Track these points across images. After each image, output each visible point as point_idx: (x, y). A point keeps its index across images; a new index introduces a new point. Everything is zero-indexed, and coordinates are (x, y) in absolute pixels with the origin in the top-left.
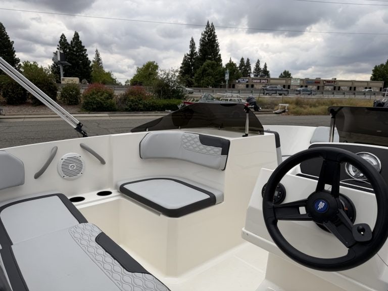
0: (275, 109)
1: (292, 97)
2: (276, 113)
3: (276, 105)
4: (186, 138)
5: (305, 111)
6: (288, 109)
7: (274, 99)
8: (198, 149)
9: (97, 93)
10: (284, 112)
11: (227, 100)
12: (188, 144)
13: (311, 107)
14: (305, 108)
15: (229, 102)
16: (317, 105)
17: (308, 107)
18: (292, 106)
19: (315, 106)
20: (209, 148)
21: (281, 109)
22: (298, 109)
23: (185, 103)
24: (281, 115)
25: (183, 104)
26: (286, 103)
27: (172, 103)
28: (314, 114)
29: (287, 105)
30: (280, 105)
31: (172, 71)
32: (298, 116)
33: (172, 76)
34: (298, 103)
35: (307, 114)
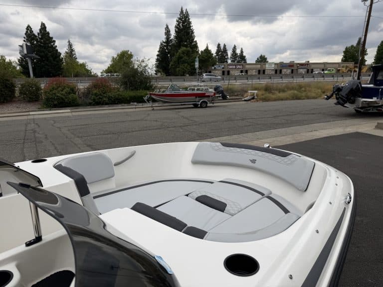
0: (245, 95)
1: (264, 82)
2: (246, 100)
3: (246, 92)
5: (274, 96)
6: (257, 95)
7: (245, 86)
9: (58, 88)
10: (253, 98)
11: (194, 90)
13: (279, 92)
14: (273, 94)
15: (196, 92)
16: (286, 89)
17: (277, 92)
18: (260, 93)
19: (284, 91)
21: (251, 95)
22: (268, 95)
23: (151, 94)
24: (249, 102)
25: (149, 96)
26: (255, 89)
27: (139, 94)
28: (282, 100)
29: (256, 92)
30: (249, 91)
31: (138, 61)
32: (266, 103)
33: (138, 66)
34: (267, 89)
35: (275, 100)
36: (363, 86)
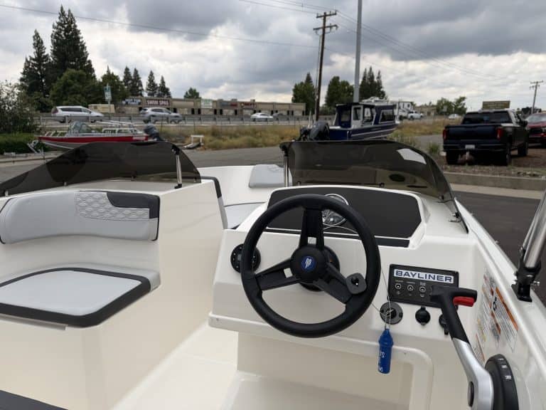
0: (187, 142)
1: (208, 124)
2: (189, 148)
3: (187, 137)
4: (84, 199)
5: (225, 143)
6: (204, 141)
7: (183, 128)
8: (108, 215)
10: (199, 146)
11: (114, 131)
12: (89, 209)
13: (231, 138)
14: (224, 140)
15: (116, 135)
16: (238, 134)
17: (228, 138)
18: (209, 138)
19: (236, 137)
20: (127, 211)
21: (194, 142)
22: (216, 141)
23: (40, 138)
24: (195, 150)
25: (37, 141)
26: (200, 134)
28: (236, 147)
29: (202, 136)
30: (192, 136)
31: (7, 86)
32: (217, 152)
33: (8, 94)
34: (215, 133)
35: (229, 147)
36: (331, 128)
